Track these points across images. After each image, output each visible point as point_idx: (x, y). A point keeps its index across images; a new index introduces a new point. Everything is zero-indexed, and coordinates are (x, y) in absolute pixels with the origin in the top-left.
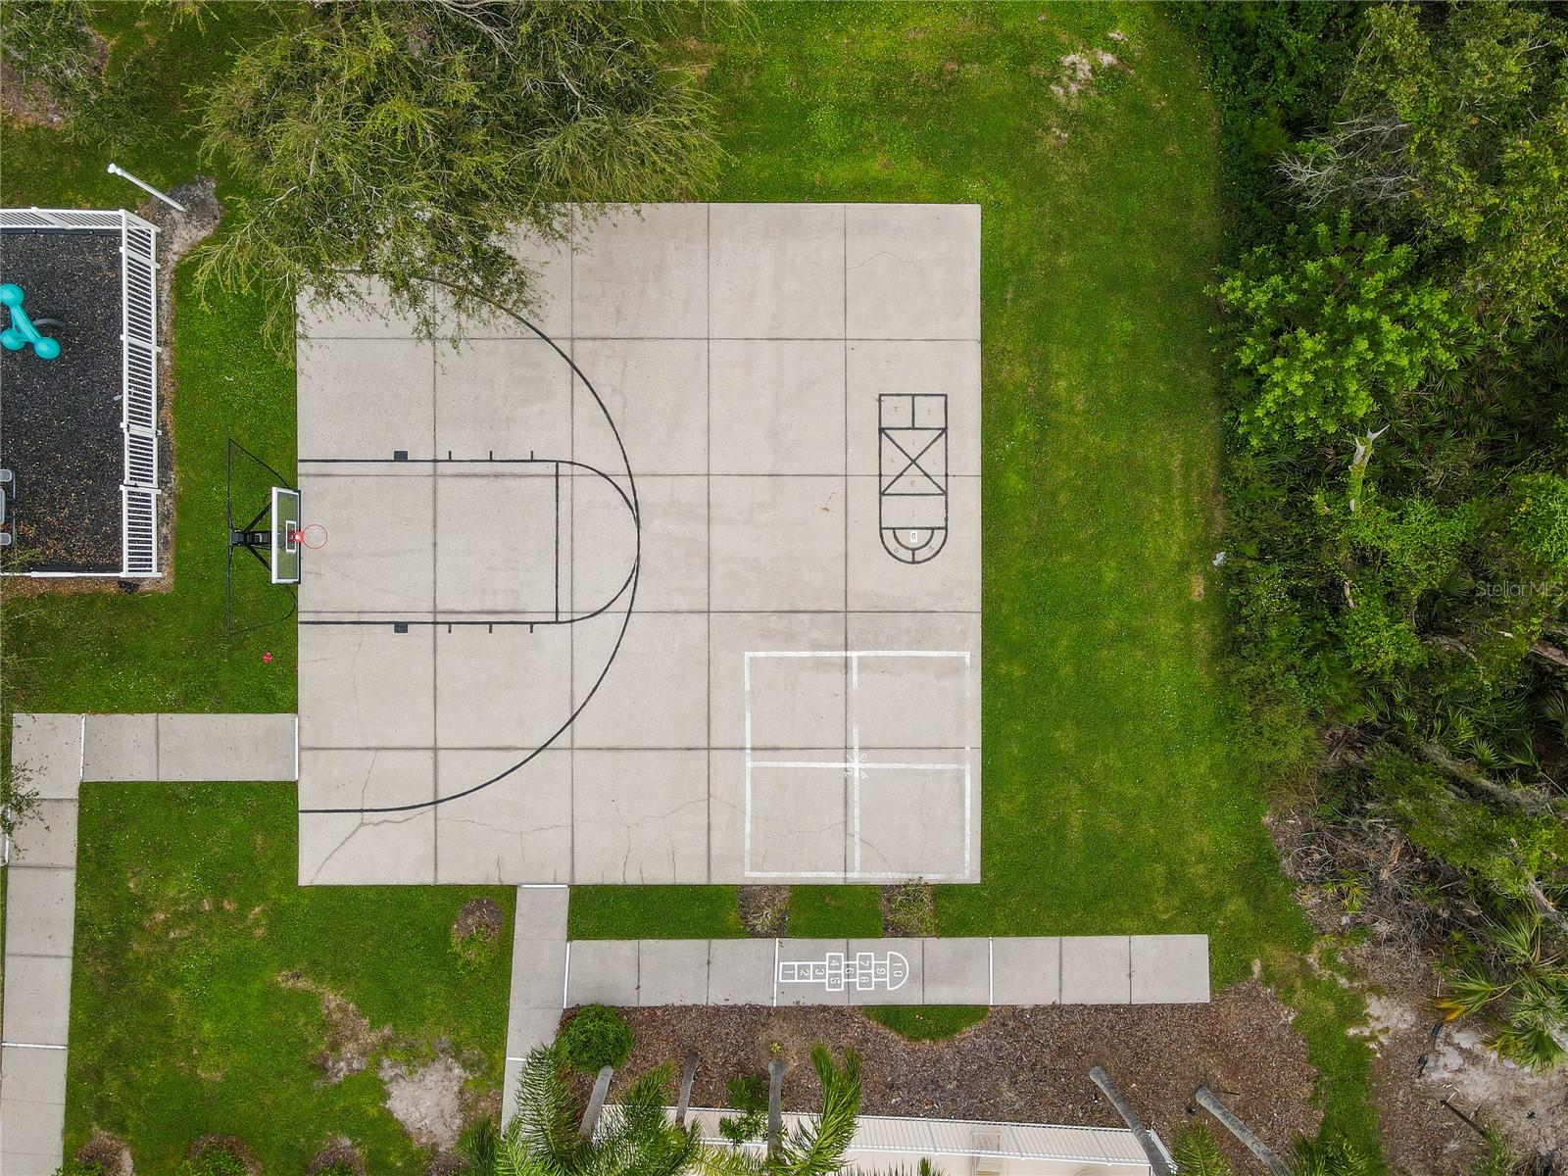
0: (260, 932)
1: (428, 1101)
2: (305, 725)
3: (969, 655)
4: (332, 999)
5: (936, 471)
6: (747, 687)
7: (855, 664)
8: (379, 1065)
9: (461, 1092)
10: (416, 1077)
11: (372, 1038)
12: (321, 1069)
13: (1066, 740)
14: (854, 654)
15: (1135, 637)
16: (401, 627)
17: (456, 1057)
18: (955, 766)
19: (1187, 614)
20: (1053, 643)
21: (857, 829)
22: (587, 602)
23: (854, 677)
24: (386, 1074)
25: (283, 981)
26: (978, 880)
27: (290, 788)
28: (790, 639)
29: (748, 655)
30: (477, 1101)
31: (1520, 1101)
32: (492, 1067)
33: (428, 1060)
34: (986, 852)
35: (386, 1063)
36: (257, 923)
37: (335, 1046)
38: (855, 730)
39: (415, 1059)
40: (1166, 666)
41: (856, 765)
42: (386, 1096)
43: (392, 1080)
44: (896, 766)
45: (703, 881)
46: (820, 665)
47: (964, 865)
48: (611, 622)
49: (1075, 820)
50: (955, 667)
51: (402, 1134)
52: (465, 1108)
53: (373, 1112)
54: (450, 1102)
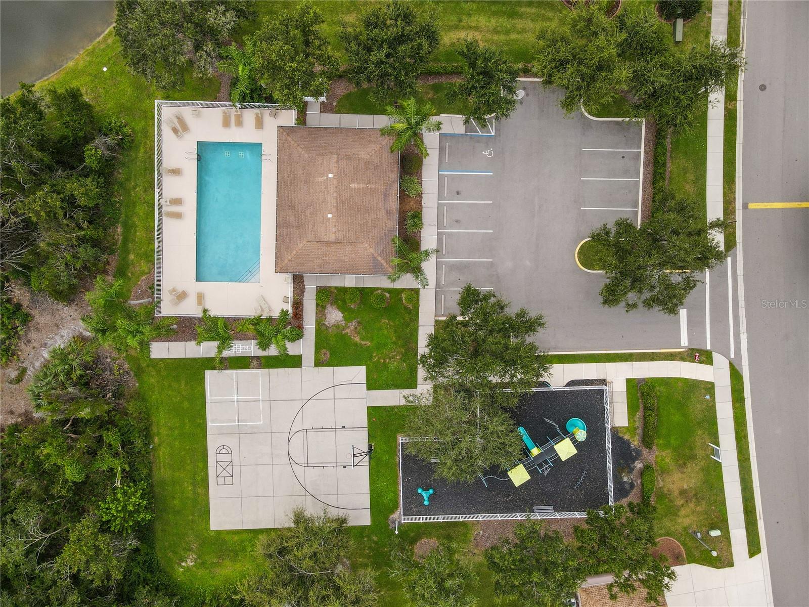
0: (374, 355)
1: (333, 316)
2: (365, 403)
3: (210, 424)
4: (357, 339)
5: (219, 467)
6: (262, 415)
7: (237, 421)
8: (346, 324)
9: (325, 318)
10: (336, 322)
11: (347, 331)
12: (359, 323)
13: (186, 405)
14: (237, 424)
15: (171, 429)
16: (343, 427)
17: (327, 327)
18: (213, 398)
19: (158, 434)
20: (190, 427)
21: (235, 383)
22: (300, 434)
23: (236, 418)
24: (343, 322)
25: (368, 343)
26: (205, 371)
27: (368, 389)
28: (252, 427)
29: (262, 423)
30: (322, 316)
31: (74, 319)
32: (319, 324)
33: (334, 326)
34: (204, 378)
35: (344, 325)
36: (375, 356)
37: (356, 328)
38: (236, 406)
39: (337, 326)
40: (163, 422)
41: (235, 398)
42: (343, 317)
43: (342, 321)
44: (226, 398)
45: (270, 369)
46: (245, 421)
47: (209, 374)
48: (294, 430)
49: (183, 386)
50: (213, 421)
51: (339, 308)
52: (324, 315)
53: (346, 313)
54: (328, 316)
